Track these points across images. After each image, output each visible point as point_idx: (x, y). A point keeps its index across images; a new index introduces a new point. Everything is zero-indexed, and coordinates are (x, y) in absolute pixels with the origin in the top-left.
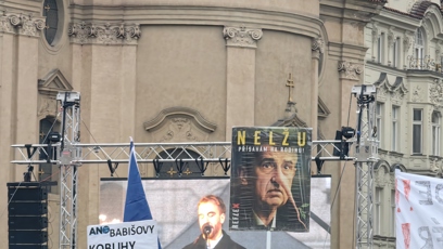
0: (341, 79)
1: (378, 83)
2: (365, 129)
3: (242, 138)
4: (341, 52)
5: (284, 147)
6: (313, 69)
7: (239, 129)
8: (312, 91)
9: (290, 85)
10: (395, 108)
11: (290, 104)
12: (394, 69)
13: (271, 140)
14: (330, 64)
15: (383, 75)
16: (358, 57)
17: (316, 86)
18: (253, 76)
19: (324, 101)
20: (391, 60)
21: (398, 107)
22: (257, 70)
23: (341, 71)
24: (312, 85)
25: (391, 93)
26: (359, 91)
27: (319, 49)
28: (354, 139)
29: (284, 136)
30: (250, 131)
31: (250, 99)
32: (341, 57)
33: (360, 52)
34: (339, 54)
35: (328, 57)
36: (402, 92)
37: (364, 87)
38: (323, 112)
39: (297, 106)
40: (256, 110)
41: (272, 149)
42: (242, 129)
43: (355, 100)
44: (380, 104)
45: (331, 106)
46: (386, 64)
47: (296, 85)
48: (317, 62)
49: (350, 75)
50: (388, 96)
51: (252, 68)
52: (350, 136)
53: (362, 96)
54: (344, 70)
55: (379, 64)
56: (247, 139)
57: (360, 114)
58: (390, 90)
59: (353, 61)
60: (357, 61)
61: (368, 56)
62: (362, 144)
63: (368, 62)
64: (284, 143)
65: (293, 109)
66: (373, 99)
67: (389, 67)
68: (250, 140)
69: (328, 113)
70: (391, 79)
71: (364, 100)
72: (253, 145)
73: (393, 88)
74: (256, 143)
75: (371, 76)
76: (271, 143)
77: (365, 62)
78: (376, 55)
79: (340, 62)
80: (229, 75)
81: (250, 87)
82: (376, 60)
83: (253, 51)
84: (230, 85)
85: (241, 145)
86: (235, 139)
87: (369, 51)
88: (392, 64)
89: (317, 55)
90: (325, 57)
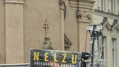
0: (78, 22)
1: (102, 24)
2: (96, 54)
3: (36, 56)
4: (78, 5)
5: (63, 63)
6: (60, 16)
7: (35, 50)
8: (60, 30)
9: (46, 27)
10: (114, 40)
11: (46, 39)
12: (112, 14)
13: (55, 59)
14: (71, 13)
15: (105, 19)
16: (89, 7)
17: (63, 27)
18: (22, 22)
19: (68, 36)
20: (110, 9)
21: (115, 39)
22: (25, 18)
23: (78, 16)
24: (60, 26)
25: (111, 30)
26: (91, 29)
27: (64, 3)
28: (90, 60)
29: (63, 56)
30: (42, 53)
31: (21, 37)
32: (78, 8)
33: (90, 4)
34: (76, 6)
35: (70, 8)
36: (117, 29)
37: (95, 26)
38: (68, 44)
39: (51, 40)
40: (25, 44)
41: (56, 64)
42: (37, 51)
43: (89, 35)
44: (104, 38)
45: (73, 40)
46: (107, 11)
47: (50, 27)
48: (63, 12)
49: (84, 19)
50: (109, 32)
51: (21, 17)
52: (86, 58)
53: (94, 32)
54: (80, 16)
55: (102, 12)
56: (40, 57)
57: (93, 44)
58: (110, 28)
59: (85, 10)
60: (88, 10)
61: (95, 7)
62: (95, 63)
63: (95, 11)
64: (63, 61)
65: (48, 42)
66: (101, 34)
67: (108, 13)
68: (42, 58)
69: (71, 44)
70: (111, 21)
71: (95, 35)
72: (43, 61)
73: (112, 27)
74: (46, 60)
75: (98, 19)
76: (55, 61)
77: (93, 11)
78: (100, 6)
79: (78, 11)
80: (7, 22)
81: (21, 29)
82: (100, 9)
83: (22, 6)
84: (8, 28)
85: (36, 61)
86: (32, 57)
87: (96, 3)
88: (110, 11)
89: (63, 7)
90: (68, 8)
